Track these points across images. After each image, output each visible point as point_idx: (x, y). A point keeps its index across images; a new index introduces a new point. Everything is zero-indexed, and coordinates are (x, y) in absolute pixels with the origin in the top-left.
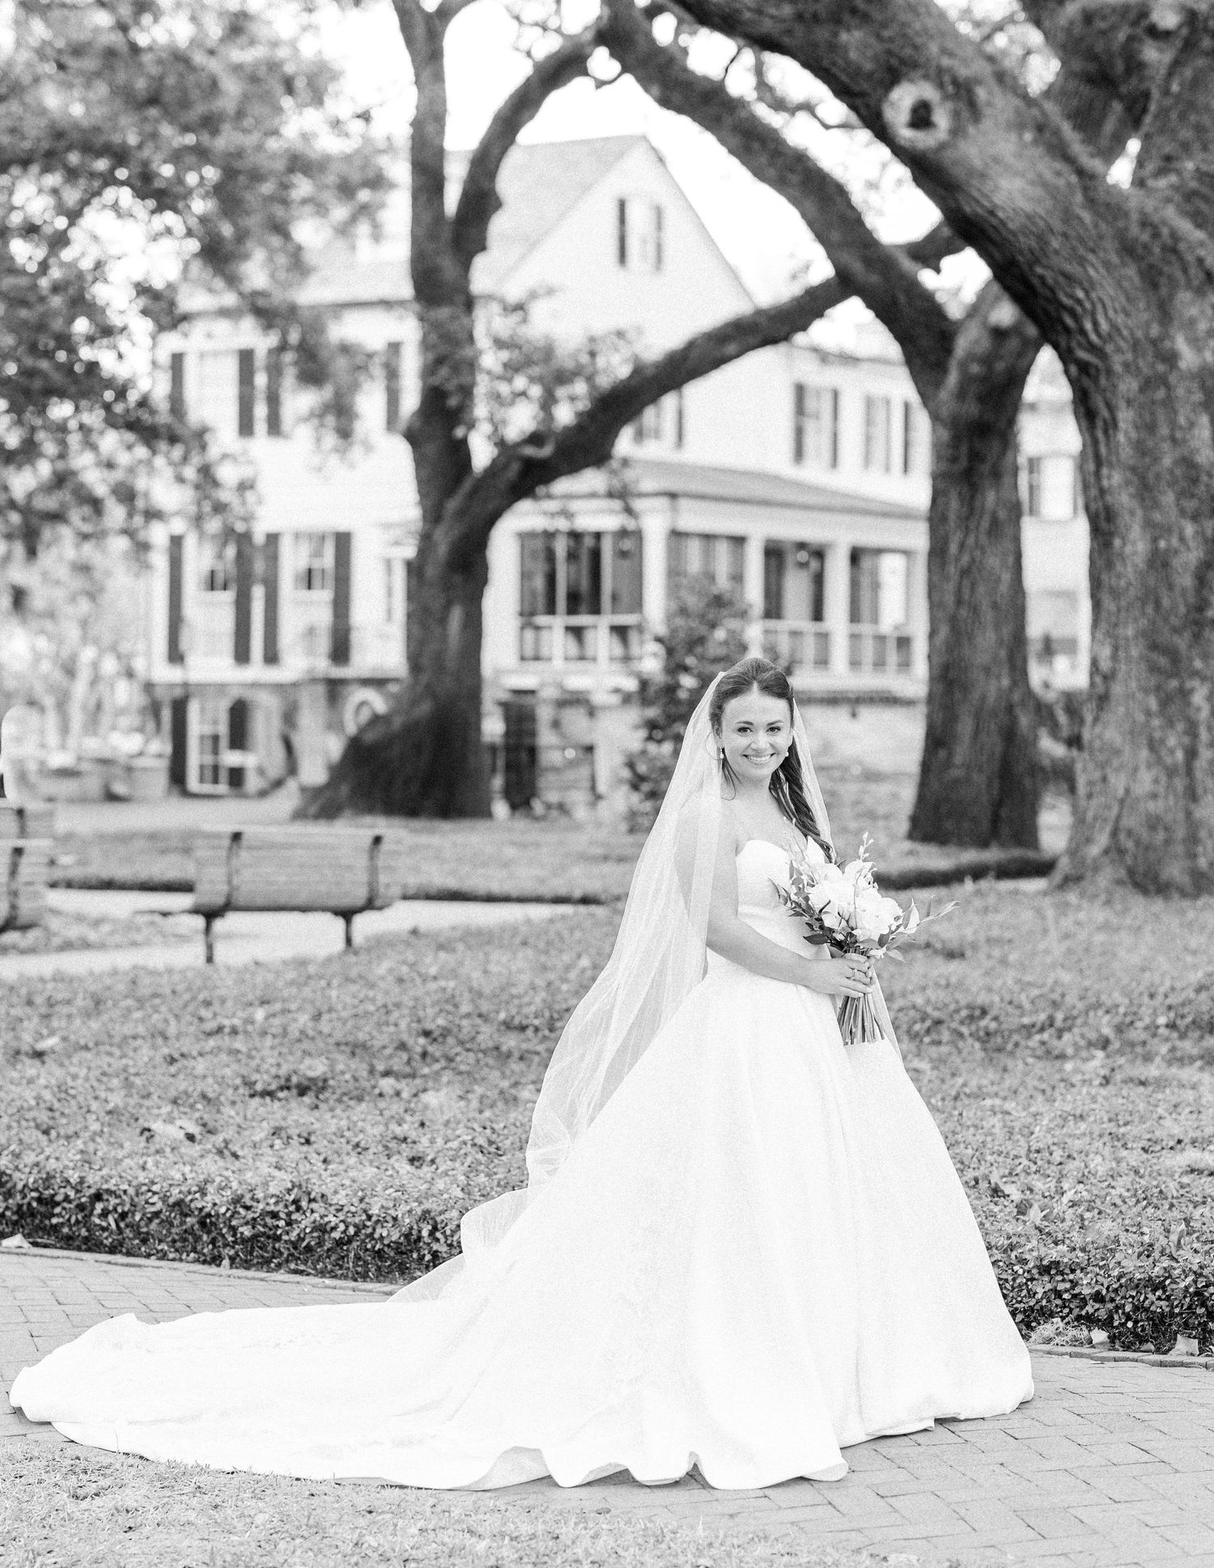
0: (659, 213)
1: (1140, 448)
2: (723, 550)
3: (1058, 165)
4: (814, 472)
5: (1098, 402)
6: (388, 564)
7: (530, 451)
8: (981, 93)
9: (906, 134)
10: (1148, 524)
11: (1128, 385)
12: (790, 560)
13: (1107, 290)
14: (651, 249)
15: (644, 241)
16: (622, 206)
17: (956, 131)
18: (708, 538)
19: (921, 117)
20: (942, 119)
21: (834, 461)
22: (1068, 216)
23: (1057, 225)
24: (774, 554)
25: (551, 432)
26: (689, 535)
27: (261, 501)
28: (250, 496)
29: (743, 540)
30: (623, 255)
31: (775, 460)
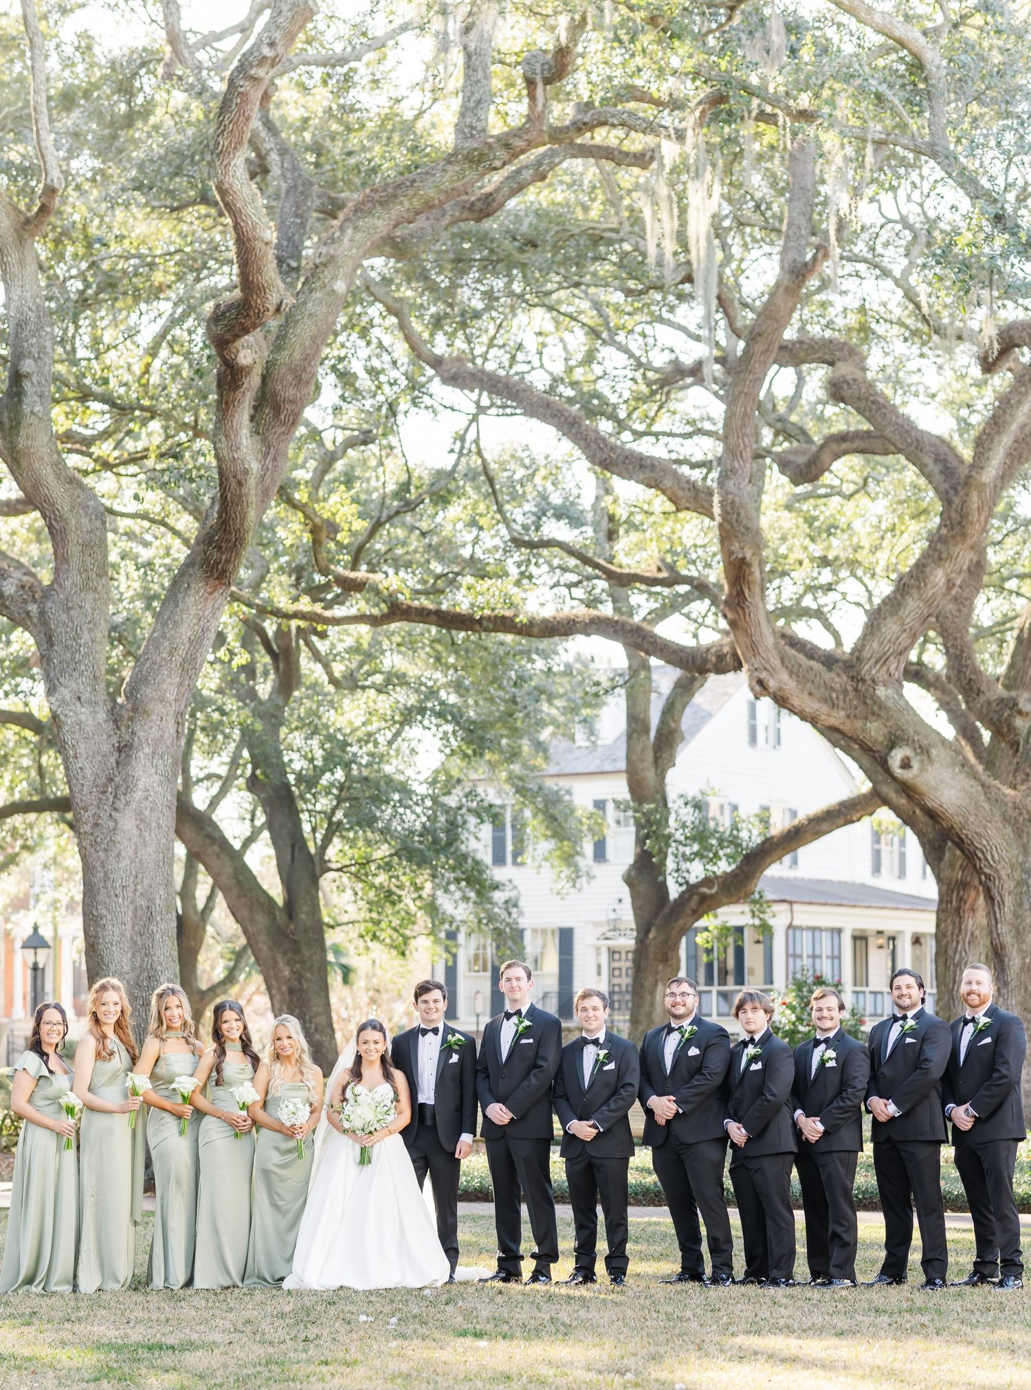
0: (777, 712)
1: (1016, 915)
2: (826, 937)
3: (973, 782)
4: (887, 882)
5: (995, 892)
6: (598, 948)
7: (705, 890)
8: (934, 752)
9: (898, 772)
10: (1020, 951)
11: (1009, 885)
12: (873, 942)
13: (997, 840)
14: (772, 733)
15: (766, 729)
16: (752, 706)
17: (923, 769)
18: (814, 929)
19: (906, 764)
20: (915, 764)
21: (902, 873)
22: (977, 806)
23: (973, 811)
24: (860, 939)
25: (717, 877)
26: (801, 928)
27: (521, 914)
28: (514, 910)
29: (839, 931)
30: (753, 739)
31: (862, 874)
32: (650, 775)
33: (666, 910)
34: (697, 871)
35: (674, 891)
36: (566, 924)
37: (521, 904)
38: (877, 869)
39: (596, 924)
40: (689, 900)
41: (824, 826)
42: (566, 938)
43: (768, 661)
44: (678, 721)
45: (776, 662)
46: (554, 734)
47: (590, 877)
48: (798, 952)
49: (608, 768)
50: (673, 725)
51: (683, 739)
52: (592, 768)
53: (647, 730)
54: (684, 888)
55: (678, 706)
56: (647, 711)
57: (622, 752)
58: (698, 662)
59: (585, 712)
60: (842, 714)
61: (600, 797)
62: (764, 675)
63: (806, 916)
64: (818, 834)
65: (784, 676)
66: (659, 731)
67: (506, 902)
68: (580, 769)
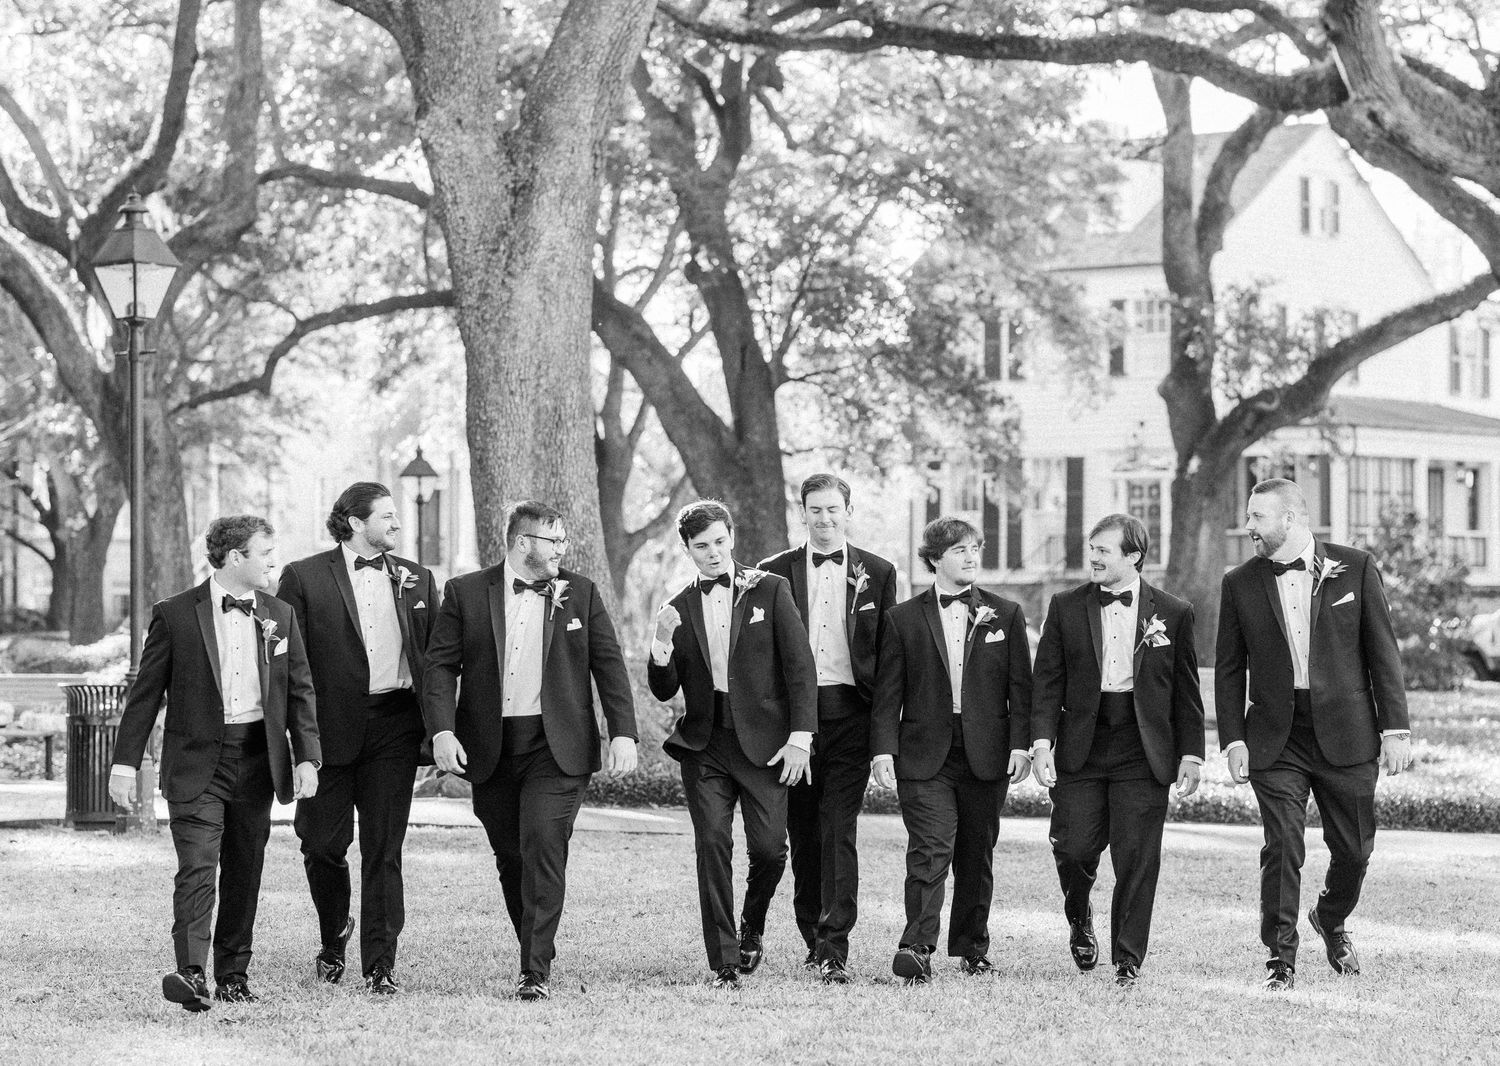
0: (1335, 191)
2: (1395, 470)
4: (1467, 402)
6: (1115, 483)
7: (1263, 405)
12: (1450, 477)
14: (1329, 218)
15: (1322, 212)
16: (1305, 183)
18: (1381, 460)
21: (1486, 392)
24: (1436, 471)
25: (1277, 390)
26: (1366, 458)
27: (1022, 438)
28: (1014, 435)
29: (1412, 462)
30: (1306, 225)
31: (1437, 392)
32: (1192, 260)
33: (1213, 430)
34: (1252, 384)
35: (1223, 408)
36: (1075, 453)
37: (1024, 426)
38: (1455, 385)
39: (1112, 453)
40: (1242, 418)
41: (1414, 325)
42: (1075, 470)
43: (1383, 88)
44: (1226, 193)
45: (1393, 88)
46: (1063, 217)
47: (1110, 394)
48: (1362, 487)
49: (1127, 259)
50: (1221, 198)
51: (1232, 215)
52: (1109, 261)
53: (1188, 204)
54: (1236, 403)
55: (1228, 174)
56: (1188, 179)
57: (1157, 232)
58: (1283, 94)
59: (1103, 188)
60: (1480, 159)
61: (1117, 296)
62: (1377, 106)
63: (1371, 442)
64: (1407, 334)
65: (1404, 107)
66: (1204, 208)
67: (1006, 424)
68: (1093, 262)
